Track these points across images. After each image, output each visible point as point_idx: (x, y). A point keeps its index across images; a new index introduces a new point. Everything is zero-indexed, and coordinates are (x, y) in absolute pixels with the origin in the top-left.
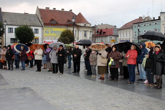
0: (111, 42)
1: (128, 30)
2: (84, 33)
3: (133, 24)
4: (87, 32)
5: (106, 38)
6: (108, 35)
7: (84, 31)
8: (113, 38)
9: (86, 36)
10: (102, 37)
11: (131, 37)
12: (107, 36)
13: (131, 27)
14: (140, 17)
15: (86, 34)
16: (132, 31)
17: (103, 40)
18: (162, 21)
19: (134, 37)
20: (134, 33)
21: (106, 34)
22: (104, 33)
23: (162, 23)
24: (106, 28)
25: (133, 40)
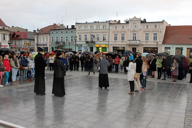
0: (26, 45)
1: (45, 36)
2: (3, 36)
3: (50, 30)
4: (6, 35)
5: (21, 41)
6: (23, 39)
7: (3, 34)
8: (28, 42)
9: (5, 39)
10: (16, 40)
11: (48, 42)
12: (21, 39)
13: (48, 33)
14: (54, 24)
15: (4, 37)
16: (49, 36)
17: (16, 43)
18: (77, 31)
19: (51, 42)
20: (52, 38)
21: (19, 37)
22: (18, 36)
23: (77, 32)
24: (18, 31)
25: (50, 44)
